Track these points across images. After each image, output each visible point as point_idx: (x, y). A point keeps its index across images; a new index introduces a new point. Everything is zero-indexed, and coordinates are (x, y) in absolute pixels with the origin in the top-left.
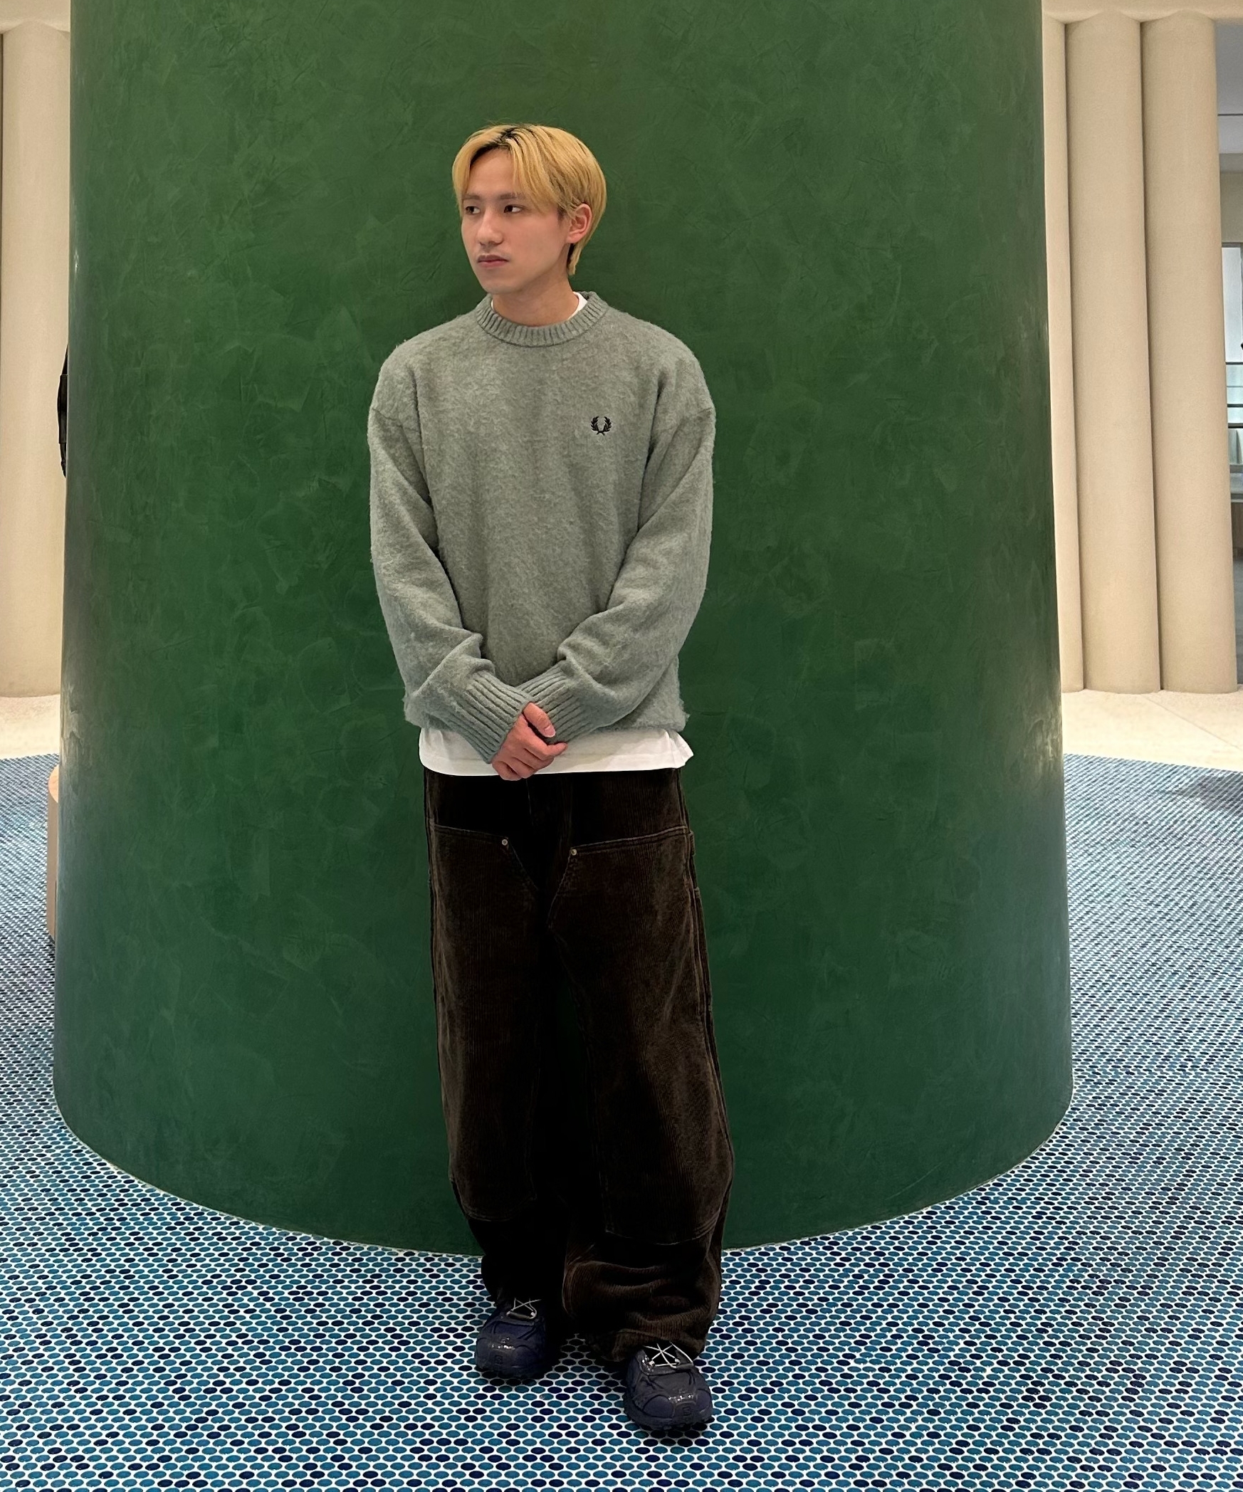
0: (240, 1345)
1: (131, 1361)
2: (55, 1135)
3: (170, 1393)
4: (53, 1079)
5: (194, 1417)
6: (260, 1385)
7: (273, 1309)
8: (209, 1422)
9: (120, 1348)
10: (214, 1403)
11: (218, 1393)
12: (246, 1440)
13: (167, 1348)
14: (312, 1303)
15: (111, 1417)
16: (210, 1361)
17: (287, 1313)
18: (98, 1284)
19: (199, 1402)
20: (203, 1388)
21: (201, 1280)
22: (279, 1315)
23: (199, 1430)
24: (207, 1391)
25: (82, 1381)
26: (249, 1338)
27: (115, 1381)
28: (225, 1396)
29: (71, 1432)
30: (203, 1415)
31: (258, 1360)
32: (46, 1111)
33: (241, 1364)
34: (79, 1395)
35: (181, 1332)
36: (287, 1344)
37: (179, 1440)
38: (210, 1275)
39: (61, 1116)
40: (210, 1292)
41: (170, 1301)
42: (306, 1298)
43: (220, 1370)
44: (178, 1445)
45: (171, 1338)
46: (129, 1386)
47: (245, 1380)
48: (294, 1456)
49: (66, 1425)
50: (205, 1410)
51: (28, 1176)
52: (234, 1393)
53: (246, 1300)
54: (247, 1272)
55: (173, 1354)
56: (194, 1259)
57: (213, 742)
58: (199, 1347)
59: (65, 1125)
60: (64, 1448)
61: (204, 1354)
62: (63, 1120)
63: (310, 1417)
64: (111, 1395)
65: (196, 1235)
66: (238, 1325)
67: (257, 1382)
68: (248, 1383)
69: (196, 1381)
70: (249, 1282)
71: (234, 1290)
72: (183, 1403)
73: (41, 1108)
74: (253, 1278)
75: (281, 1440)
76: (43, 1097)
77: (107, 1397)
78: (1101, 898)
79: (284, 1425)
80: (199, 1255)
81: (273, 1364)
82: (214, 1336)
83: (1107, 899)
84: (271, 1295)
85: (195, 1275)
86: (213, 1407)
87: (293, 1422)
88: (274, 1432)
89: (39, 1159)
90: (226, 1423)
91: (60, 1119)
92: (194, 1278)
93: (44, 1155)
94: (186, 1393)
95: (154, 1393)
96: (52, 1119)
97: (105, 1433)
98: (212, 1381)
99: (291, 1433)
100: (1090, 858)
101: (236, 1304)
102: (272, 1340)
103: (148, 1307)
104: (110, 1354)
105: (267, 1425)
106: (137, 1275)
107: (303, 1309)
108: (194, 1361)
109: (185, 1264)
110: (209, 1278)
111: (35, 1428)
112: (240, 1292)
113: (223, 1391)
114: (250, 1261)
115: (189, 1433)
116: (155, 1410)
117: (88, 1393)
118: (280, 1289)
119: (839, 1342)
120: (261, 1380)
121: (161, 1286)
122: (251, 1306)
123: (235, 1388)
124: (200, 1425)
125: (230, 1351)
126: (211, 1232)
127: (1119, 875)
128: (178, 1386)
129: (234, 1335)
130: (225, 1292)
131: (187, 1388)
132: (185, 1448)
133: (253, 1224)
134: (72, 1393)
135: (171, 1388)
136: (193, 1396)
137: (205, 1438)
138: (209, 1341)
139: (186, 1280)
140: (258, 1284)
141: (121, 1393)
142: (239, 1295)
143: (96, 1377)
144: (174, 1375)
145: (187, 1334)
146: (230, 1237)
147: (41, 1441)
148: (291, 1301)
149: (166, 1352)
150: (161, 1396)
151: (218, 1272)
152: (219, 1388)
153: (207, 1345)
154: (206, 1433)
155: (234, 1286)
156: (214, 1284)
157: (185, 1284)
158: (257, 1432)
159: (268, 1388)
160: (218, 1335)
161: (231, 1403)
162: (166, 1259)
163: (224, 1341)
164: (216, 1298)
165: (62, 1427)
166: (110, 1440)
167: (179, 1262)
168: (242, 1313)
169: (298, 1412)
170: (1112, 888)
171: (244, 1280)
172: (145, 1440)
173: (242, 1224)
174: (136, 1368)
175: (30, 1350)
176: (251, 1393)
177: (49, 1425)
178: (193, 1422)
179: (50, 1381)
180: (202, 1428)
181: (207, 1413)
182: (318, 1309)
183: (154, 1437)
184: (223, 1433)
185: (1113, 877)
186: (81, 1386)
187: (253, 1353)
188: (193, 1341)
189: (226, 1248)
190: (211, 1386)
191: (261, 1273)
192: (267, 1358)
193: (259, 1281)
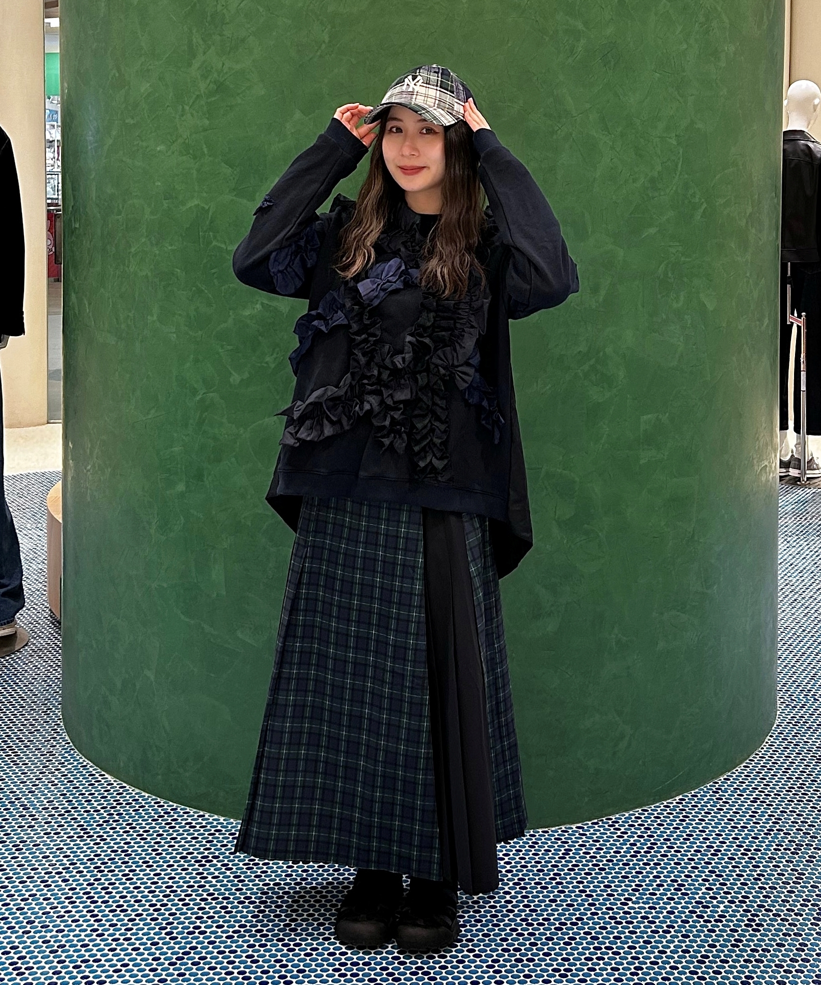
0: (210, 901)
1: (134, 914)
2: (66, 755)
3: (163, 935)
4: (62, 714)
5: (181, 951)
6: (225, 928)
7: (232, 875)
8: (192, 955)
9: (125, 904)
10: (195, 941)
11: (197, 934)
12: (219, 966)
13: (159, 904)
14: (259, 871)
15: (123, 953)
16: (189, 912)
17: (242, 878)
18: (106, 861)
19: (184, 941)
20: (186, 931)
21: (179, 856)
22: (236, 880)
23: (185, 960)
24: (189, 933)
25: (101, 929)
26: (216, 896)
27: (124, 928)
28: (202, 936)
29: (96, 964)
30: (187, 950)
31: (223, 911)
32: (58, 737)
33: (211, 914)
34: (99, 938)
35: (168, 893)
36: (242, 899)
37: (172, 967)
38: (185, 852)
39: (69, 741)
40: (186, 864)
41: (158, 871)
42: (255, 867)
43: (197, 918)
44: (171, 971)
45: (161, 897)
46: (134, 931)
47: (215, 925)
48: (253, 976)
49: (92, 959)
50: (188, 946)
51: (50, 784)
52: (208, 934)
53: (212, 870)
54: (212, 850)
55: (163, 908)
56: (173, 841)
57: (181, 487)
58: (181, 903)
59: (73, 747)
60: (91, 975)
61: (185, 908)
62: (71, 744)
63: (262, 949)
64: (122, 938)
65: (173, 825)
66: (207, 887)
67: (223, 926)
68: (217, 927)
69: (180, 926)
70: (214, 857)
71: (203, 863)
72: (172, 942)
73: (55, 736)
74: (217, 854)
75: (242, 966)
76: (56, 727)
77: (119, 939)
78: (795, 574)
79: (244, 955)
80: (176, 838)
81: (234, 913)
82: (191, 895)
83: (800, 575)
84: (230, 866)
85: (175, 852)
86: (194, 944)
87: (250, 953)
88: (237, 960)
89: (57, 773)
90: (204, 954)
91: (69, 743)
92: (174, 855)
93: (60, 769)
94: (175, 935)
95: (152, 935)
96: (64, 743)
97: (119, 964)
98: (192, 926)
99: (249, 960)
100: (788, 545)
101: (205, 872)
102: (232, 897)
103: (143, 876)
104: (119, 909)
105: (232, 955)
106: (133, 854)
107: (253, 875)
108: (178, 913)
109: (167, 845)
110: (184, 855)
111: (70, 962)
112: (208, 864)
113: (200, 933)
114: (215, 842)
115: (179, 962)
116: (154, 947)
117: (106, 936)
118: (236, 862)
119: (621, 889)
120: (226, 925)
121: (151, 861)
122: (216, 874)
123: (209, 931)
124: (186, 957)
125: (203, 905)
126: (184, 822)
127: (808, 557)
128: (168, 930)
129: (205, 894)
130: (197, 864)
131: (175, 931)
132: (176, 973)
133: (216, 817)
134: (94, 937)
135: (164, 932)
136: (180, 936)
137: (190, 965)
138: (187, 898)
139: (168, 856)
140: (221, 858)
141: (128, 936)
142: (207, 867)
143: (110, 925)
144: (165, 922)
145: (172, 894)
146: (198, 826)
147: (75, 971)
148: (245, 870)
149: (158, 907)
150: (157, 937)
151: (191, 851)
152: (197, 931)
153: (187, 901)
154: (190, 962)
155: (204, 860)
156: (189, 859)
157: (168, 859)
158: (226, 961)
159: (231, 930)
160: (194, 894)
161: (206, 941)
162: (153, 841)
163: (198, 898)
164: (191, 868)
165: (89, 961)
166: (124, 969)
167: (162, 843)
168: (210, 878)
169: (253, 946)
170: (804, 566)
171: (211, 856)
172: (148, 968)
173: (207, 816)
174: (138, 918)
175: (62, 908)
176: (219, 934)
177: (80, 960)
178: (180, 955)
179: (78, 929)
180: (187, 959)
181: (190, 948)
182: (263, 875)
183: (154, 966)
184: (202, 962)
185: (804, 558)
186: (100, 932)
187: (219, 906)
188: (177, 899)
189: (196, 833)
190: (191, 929)
191: (223, 851)
192: (229, 909)
193: (221, 856)
